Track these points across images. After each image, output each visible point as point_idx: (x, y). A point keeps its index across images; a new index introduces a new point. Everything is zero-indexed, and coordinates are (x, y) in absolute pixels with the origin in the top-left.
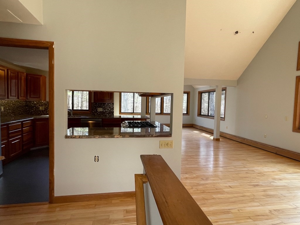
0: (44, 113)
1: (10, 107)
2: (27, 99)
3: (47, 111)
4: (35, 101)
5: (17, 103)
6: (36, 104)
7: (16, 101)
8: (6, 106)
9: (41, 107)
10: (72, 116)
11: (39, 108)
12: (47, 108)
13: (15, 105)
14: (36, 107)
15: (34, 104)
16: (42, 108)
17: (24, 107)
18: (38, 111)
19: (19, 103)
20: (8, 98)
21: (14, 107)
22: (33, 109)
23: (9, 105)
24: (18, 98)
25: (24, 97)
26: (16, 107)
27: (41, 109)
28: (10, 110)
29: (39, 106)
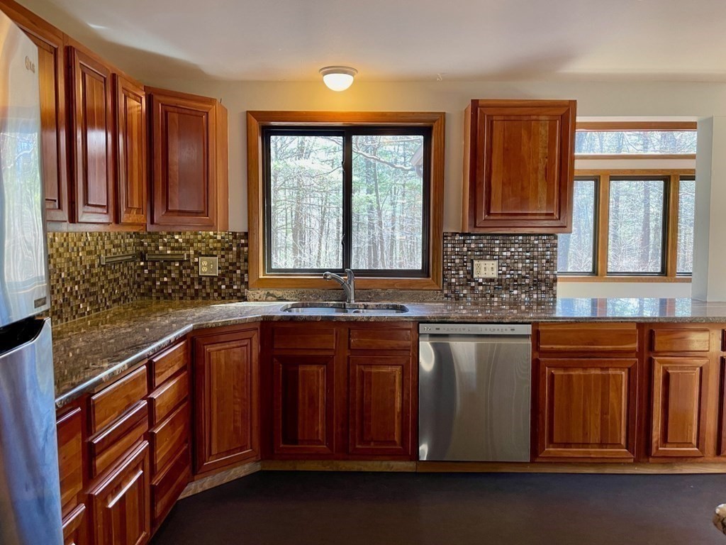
0: (218, 290)
1: (75, 264)
2: (152, 222)
3: (231, 279)
4: (180, 233)
5: (103, 247)
6: (181, 248)
7: (100, 234)
8: (58, 260)
9: (205, 263)
10: (353, 302)
11: (197, 264)
12: (231, 268)
13: (94, 257)
14: (181, 262)
15: (173, 249)
16: (208, 266)
17: (132, 264)
18: (193, 279)
19: (112, 242)
20: (73, 218)
21: (92, 266)
22: (170, 272)
23: (70, 259)
24: (117, 219)
25: (139, 210)
26: (100, 265)
27: (205, 269)
28: (77, 283)
29: (198, 254)
